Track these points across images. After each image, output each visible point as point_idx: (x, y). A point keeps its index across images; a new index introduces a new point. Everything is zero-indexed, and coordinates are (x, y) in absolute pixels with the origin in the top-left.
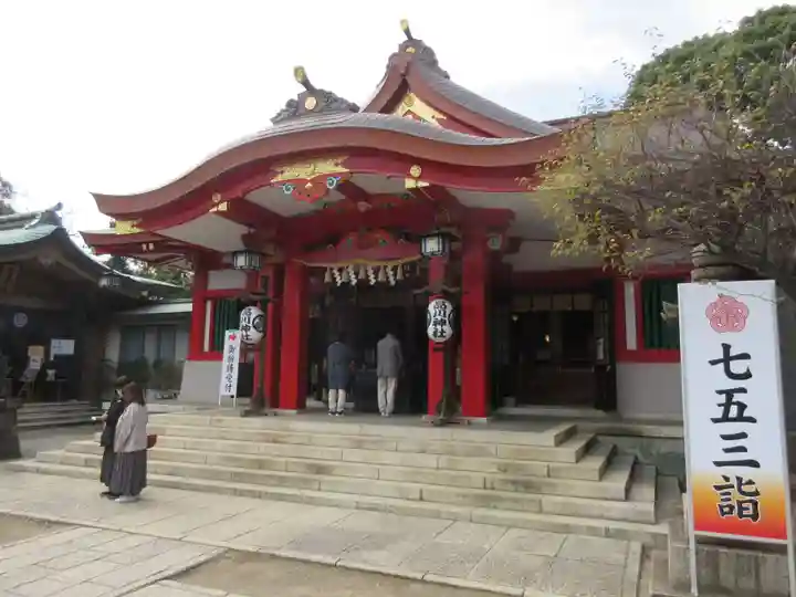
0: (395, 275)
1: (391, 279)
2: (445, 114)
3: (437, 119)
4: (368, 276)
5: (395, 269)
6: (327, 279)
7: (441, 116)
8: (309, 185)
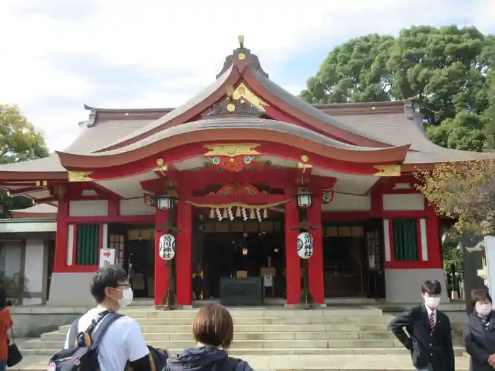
0: (262, 215)
1: (259, 217)
2: (269, 103)
3: (263, 106)
4: (242, 215)
5: (262, 211)
6: (212, 215)
7: (266, 104)
8: (232, 160)
